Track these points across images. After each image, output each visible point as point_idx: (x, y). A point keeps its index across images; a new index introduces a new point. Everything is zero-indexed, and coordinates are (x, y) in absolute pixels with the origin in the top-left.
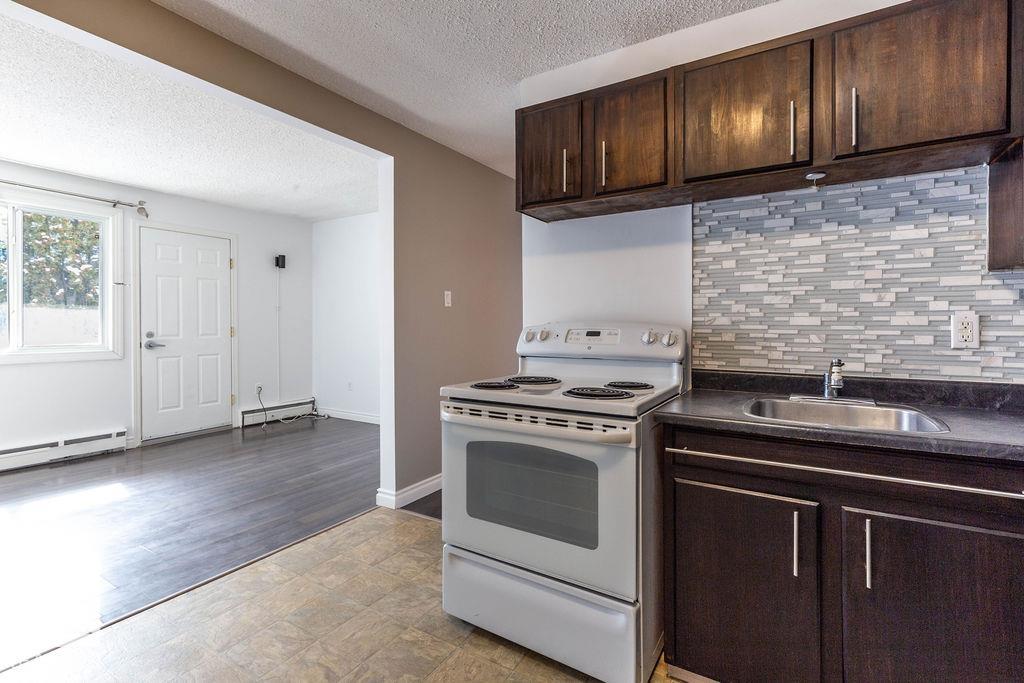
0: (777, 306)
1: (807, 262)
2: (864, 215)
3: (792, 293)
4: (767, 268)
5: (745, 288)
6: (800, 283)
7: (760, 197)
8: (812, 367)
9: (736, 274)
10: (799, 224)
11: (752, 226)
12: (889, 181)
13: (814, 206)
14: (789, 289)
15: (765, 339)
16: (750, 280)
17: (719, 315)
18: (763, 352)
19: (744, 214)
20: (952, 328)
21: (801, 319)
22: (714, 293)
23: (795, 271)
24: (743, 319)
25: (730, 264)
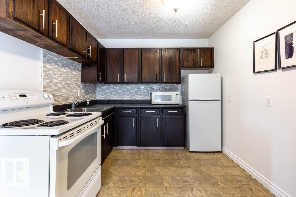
0: (60, 86)
1: (64, 76)
2: (71, 67)
3: (62, 83)
4: (58, 76)
5: (55, 81)
6: (63, 81)
7: (57, 55)
8: (65, 102)
9: (53, 76)
10: (63, 66)
11: (56, 62)
12: (73, 61)
13: (65, 62)
14: (61, 82)
15: (58, 96)
16: (55, 78)
17: (49, 88)
18: (58, 99)
19: (55, 58)
20: (78, 92)
21: (64, 90)
22: (48, 81)
23: (63, 78)
24: (54, 90)
25: (51, 72)
